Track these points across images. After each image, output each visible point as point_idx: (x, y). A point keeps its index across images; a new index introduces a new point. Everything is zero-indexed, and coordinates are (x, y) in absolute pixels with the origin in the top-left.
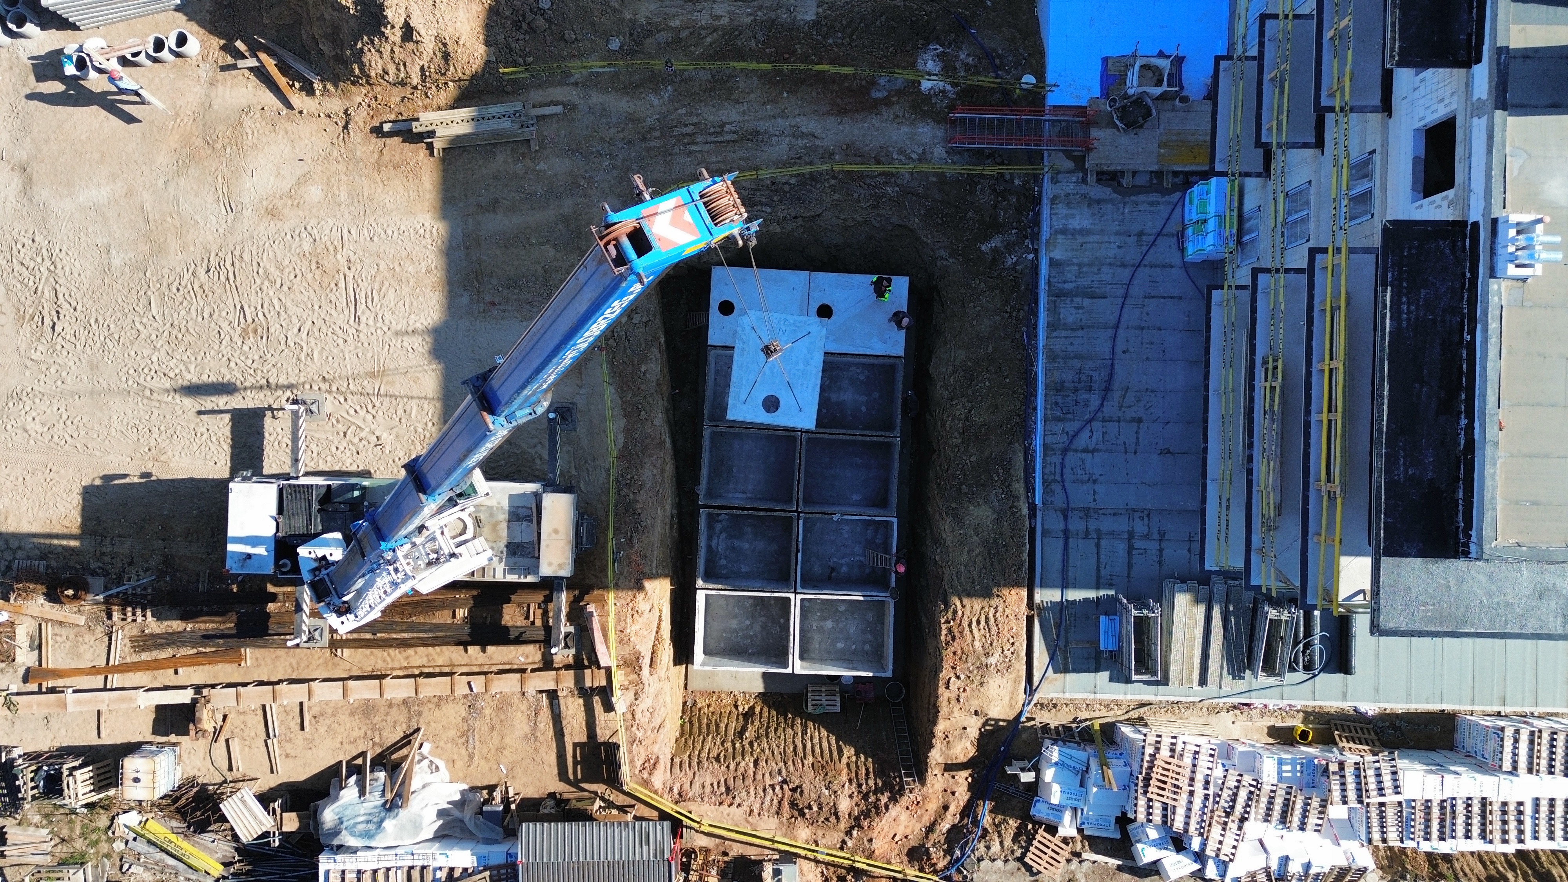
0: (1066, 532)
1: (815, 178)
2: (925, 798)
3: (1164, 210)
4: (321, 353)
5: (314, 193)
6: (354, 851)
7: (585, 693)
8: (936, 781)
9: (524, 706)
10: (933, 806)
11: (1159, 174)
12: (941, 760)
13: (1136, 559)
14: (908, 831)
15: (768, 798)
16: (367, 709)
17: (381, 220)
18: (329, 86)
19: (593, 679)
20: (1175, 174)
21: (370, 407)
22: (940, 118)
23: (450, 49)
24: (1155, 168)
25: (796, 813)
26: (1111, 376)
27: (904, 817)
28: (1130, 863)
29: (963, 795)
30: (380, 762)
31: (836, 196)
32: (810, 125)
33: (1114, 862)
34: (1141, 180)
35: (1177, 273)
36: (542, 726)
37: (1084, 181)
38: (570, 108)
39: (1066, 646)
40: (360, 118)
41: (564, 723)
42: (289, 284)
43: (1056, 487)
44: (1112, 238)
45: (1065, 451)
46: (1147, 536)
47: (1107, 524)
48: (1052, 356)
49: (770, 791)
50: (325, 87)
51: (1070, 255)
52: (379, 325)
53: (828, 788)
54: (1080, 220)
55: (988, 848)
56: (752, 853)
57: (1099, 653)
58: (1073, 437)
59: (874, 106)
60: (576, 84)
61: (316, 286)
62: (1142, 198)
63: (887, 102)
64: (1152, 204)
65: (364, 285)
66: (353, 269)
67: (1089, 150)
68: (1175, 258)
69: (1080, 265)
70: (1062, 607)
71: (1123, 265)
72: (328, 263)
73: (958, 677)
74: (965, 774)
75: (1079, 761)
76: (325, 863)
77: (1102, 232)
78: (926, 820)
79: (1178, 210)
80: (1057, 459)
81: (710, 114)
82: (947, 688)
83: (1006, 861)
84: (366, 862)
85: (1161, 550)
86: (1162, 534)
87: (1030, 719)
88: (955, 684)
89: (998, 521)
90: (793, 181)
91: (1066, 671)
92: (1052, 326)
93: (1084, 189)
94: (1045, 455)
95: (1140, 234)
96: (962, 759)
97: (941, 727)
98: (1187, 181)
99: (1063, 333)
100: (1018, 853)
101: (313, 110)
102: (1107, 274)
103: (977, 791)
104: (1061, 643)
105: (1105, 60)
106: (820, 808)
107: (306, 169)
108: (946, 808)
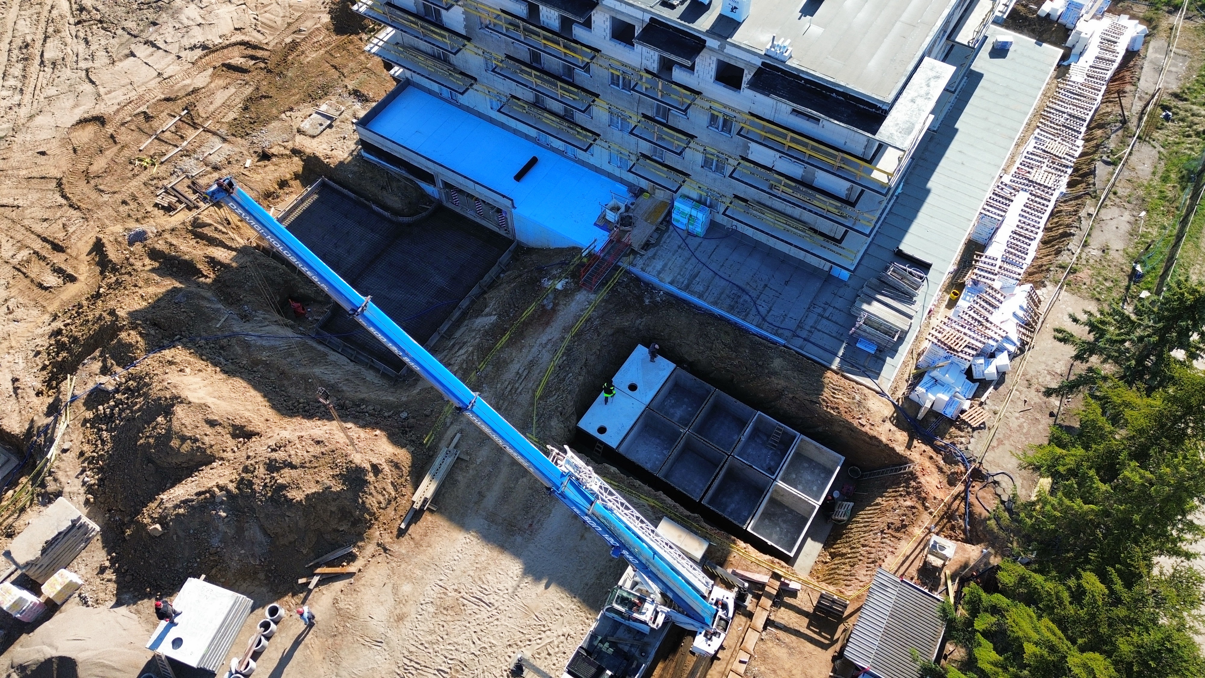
0: (805, 339)
1: (569, 349)
2: (921, 465)
3: (674, 234)
4: (495, 638)
5: (406, 588)
7: (778, 601)
8: (914, 455)
9: (770, 644)
10: (927, 464)
11: (657, 229)
12: (903, 448)
13: (834, 319)
14: (938, 480)
15: (888, 542)
17: (447, 559)
18: (360, 544)
20: (661, 223)
21: (544, 629)
22: (578, 289)
23: (396, 460)
24: (654, 228)
25: (903, 530)
26: (737, 286)
27: (928, 478)
28: (994, 383)
29: (927, 448)
31: (584, 346)
32: (544, 339)
33: (991, 389)
34: (656, 236)
35: (705, 242)
36: (787, 640)
37: (642, 255)
38: (461, 431)
39: (864, 367)
40: (387, 539)
41: (791, 626)
42: (445, 633)
43: (780, 331)
44: (674, 257)
45: (764, 319)
46: (825, 310)
47: (810, 322)
48: (715, 303)
49: (883, 540)
50: (358, 547)
51: (671, 275)
52: (501, 593)
53: (895, 510)
54: (658, 265)
55: (962, 443)
56: (918, 564)
57: (874, 356)
58: (759, 313)
59: (554, 310)
60: (452, 423)
61: (457, 618)
62: (663, 239)
63: (556, 305)
64: (669, 237)
65: (475, 589)
66: (462, 590)
67: (630, 245)
68: (699, 240)
69: (679, 274)
70: (843, 359)
71: (689, 259)
72: (449, 602)
73: (860, 418)
74: (915, 442)
75: (929, 381)
77: (669, 260)
78: (935, 470)
79: (677, 229)
80: (766, 324)
81: (510, 373)
82: (863, 426)
83: (972, 437)
85: (834, 307)
86: (826, 303)
87: (898, 400)
88: (863, 421)
89: (785, 359)
90: (564, 358)
91: (879, 374)
92: (700, 296)
93: (645, 257)
94: (762, 328)
95: (679, 247)
96: (907, 439)
97: (884, 439)
98: (668, 220)
99: (707, 294)
100: (970, 430)
101: (363, 563)
102: (689, 267)
103: (928, 440)
104: (863, 369)
105: (595, 224)
106: (905, 515)
107: (391, 585)
108: (931, 458)
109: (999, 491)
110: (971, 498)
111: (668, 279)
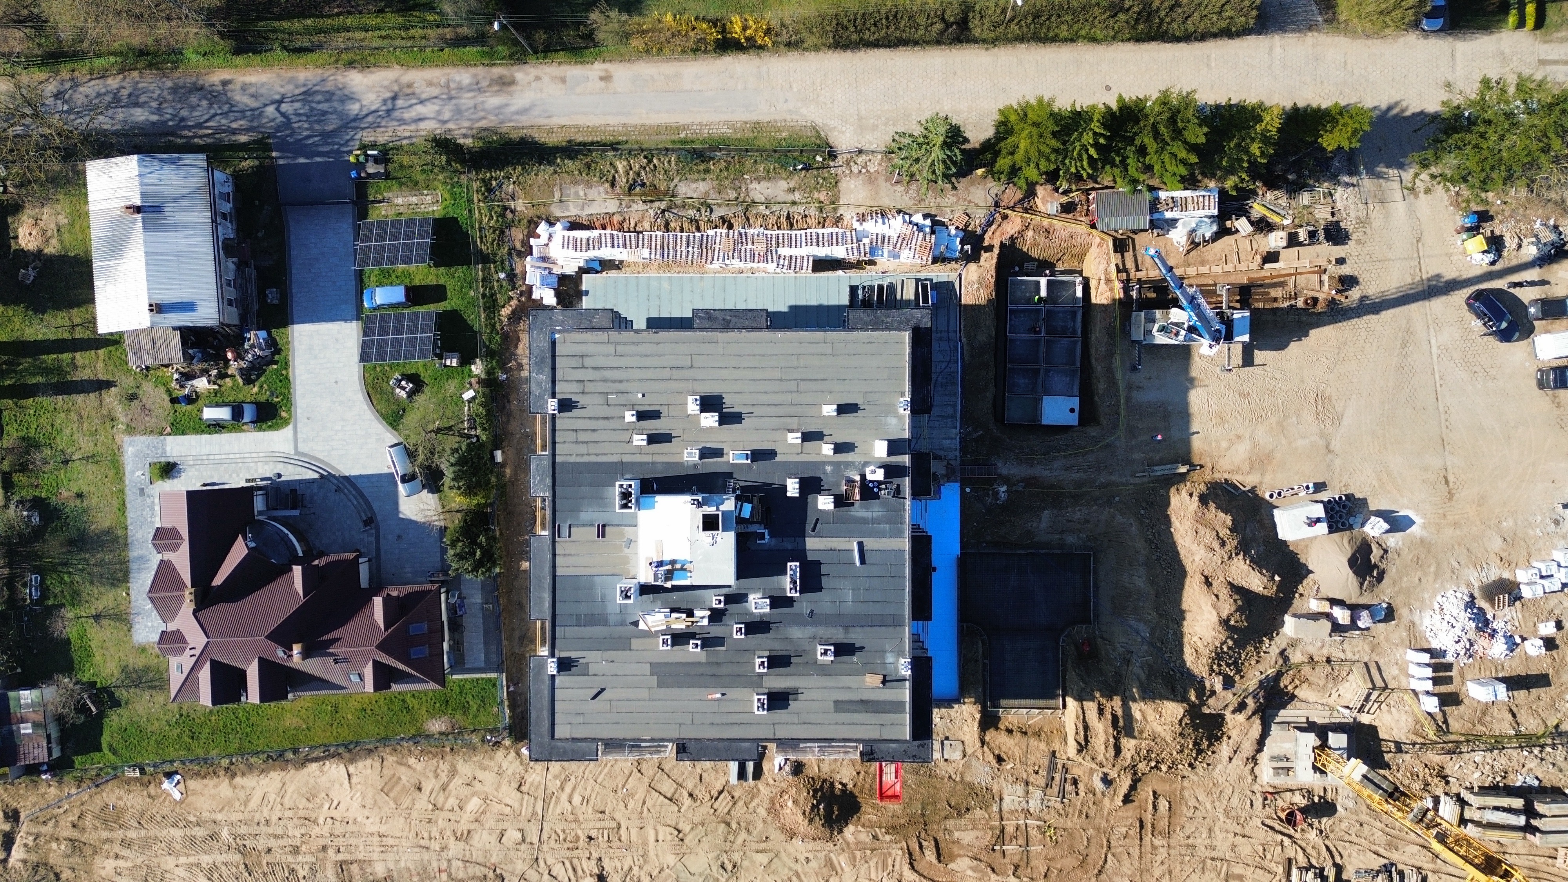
0: (949, 332)
1: (1043, 457)
2: (1001, 237)
5: (1224, 444)
6: (1206, 217)
7: (1126, 270)
8: (996, 243)
9: (1147, 265)
10: (998, 234)
12: (995, 250)
14: (1007, 225)
15: (1058, 234)
16: (1203, 263)
18: (1219, 481)
19: (1124, 276)
21: (1204, 369)
22: (1000, 476)
25: (1048, 230)
27: (1009, 230)
29: (987, 237)
30: (1198, 244)
31: (1038, 448)
32: (1046, 473)
36: (1141, 258)
37: (947, 456)
38: (1133, 476)
39: (949, 290)
40: (1208, 471)
41: (1133, 260)
43: (954, 348)
44: (935, 437)
45: (951, 361)
48: (955, 395)
49: (1057, 236)
50: (1221, 481)
51: (949, 431)
52: (1200, 398)
53: (1035, 238)
54: (947, 443)
55: (980, 221)
56: (1064, 215)
57: (940, 289)
58: (948, 366)
59: (1023, 480)
60: (1131, 484)
61: (1223, 411)
63: (1019, 482)
65: (1206, 412)
66: (1210, 418)
67: (945, 467)
69: (946, 427)
71: (931, 427)
72: (1219, 420)
73: (988, 279)
74: (986, 245)
75: (948, 252)
76: (1215, 212)
77: (939, 439)
78: (1001, 229)
80: (954, 358)
81: (1082, 476)
82: (992, 275)
83: (975, 217)
84: (1201, 213)
87: (962, 265)
88: (989, 276)
89: (976, 335)
90: (1052, 453)
91: (949, 281)
92: (955, 405)
94: (958, 359)
96: (987, 250)
97: (995, 262)
99: (952, 403)
100: (970, 220)
101: (1225, 474)
103: (981, 238)
105: (940, 497)
106: (1039, 232)
107: (1227, 453)
108: (993, 233)
109: (1000, 193)
110: (1012, 204)
111: (954, 431)
